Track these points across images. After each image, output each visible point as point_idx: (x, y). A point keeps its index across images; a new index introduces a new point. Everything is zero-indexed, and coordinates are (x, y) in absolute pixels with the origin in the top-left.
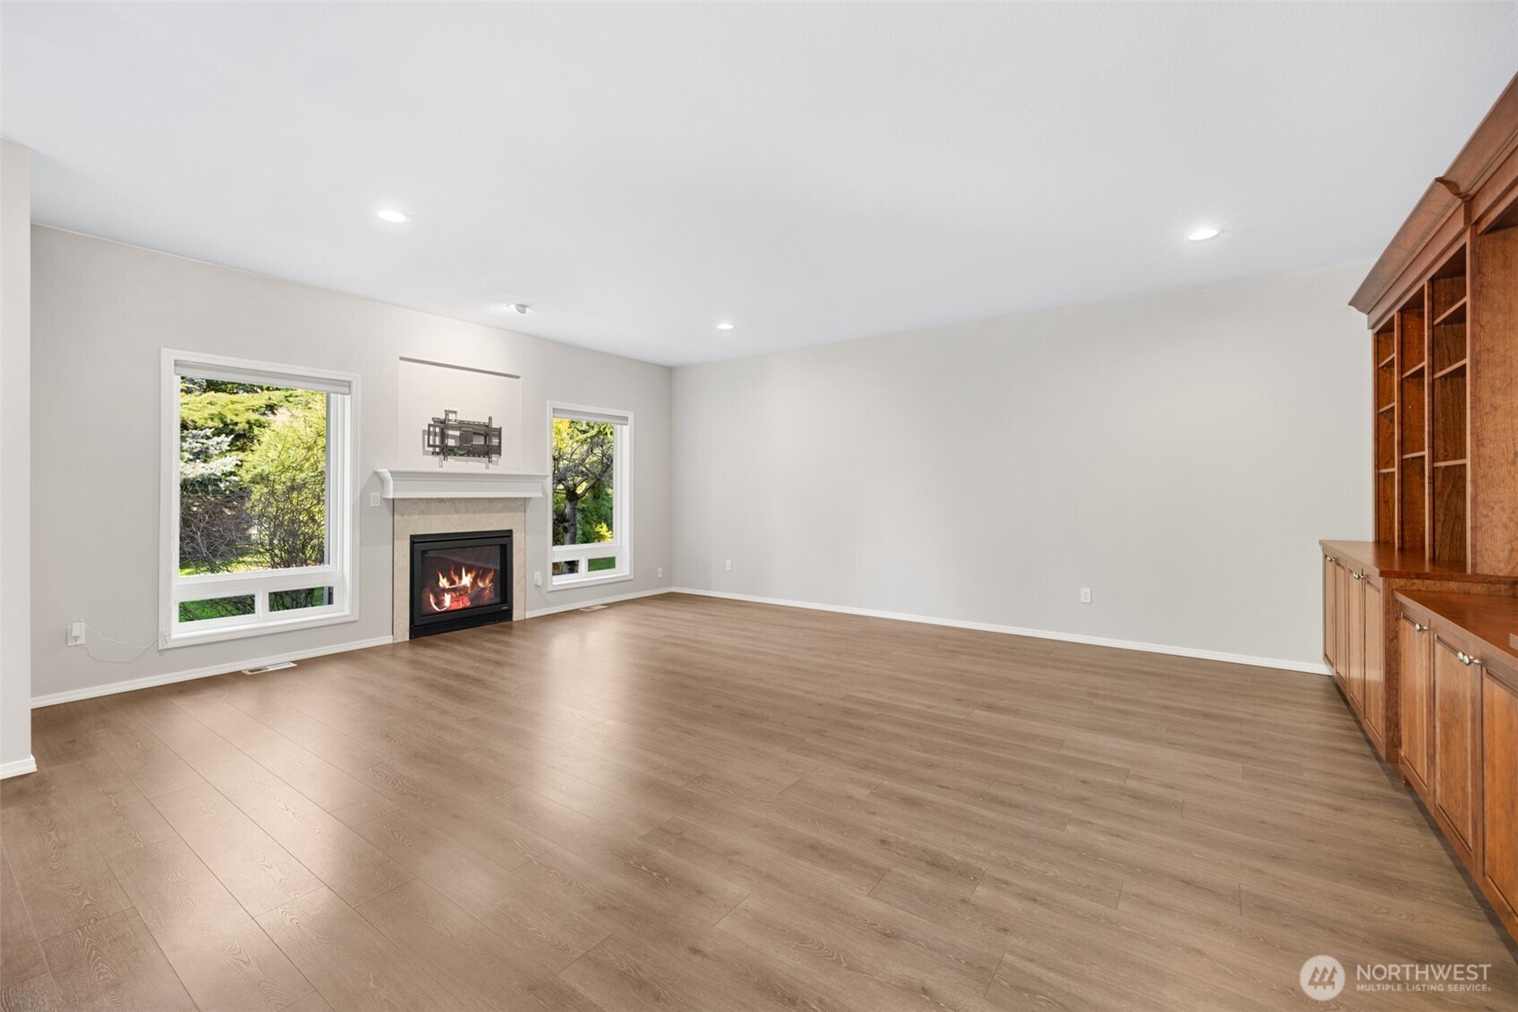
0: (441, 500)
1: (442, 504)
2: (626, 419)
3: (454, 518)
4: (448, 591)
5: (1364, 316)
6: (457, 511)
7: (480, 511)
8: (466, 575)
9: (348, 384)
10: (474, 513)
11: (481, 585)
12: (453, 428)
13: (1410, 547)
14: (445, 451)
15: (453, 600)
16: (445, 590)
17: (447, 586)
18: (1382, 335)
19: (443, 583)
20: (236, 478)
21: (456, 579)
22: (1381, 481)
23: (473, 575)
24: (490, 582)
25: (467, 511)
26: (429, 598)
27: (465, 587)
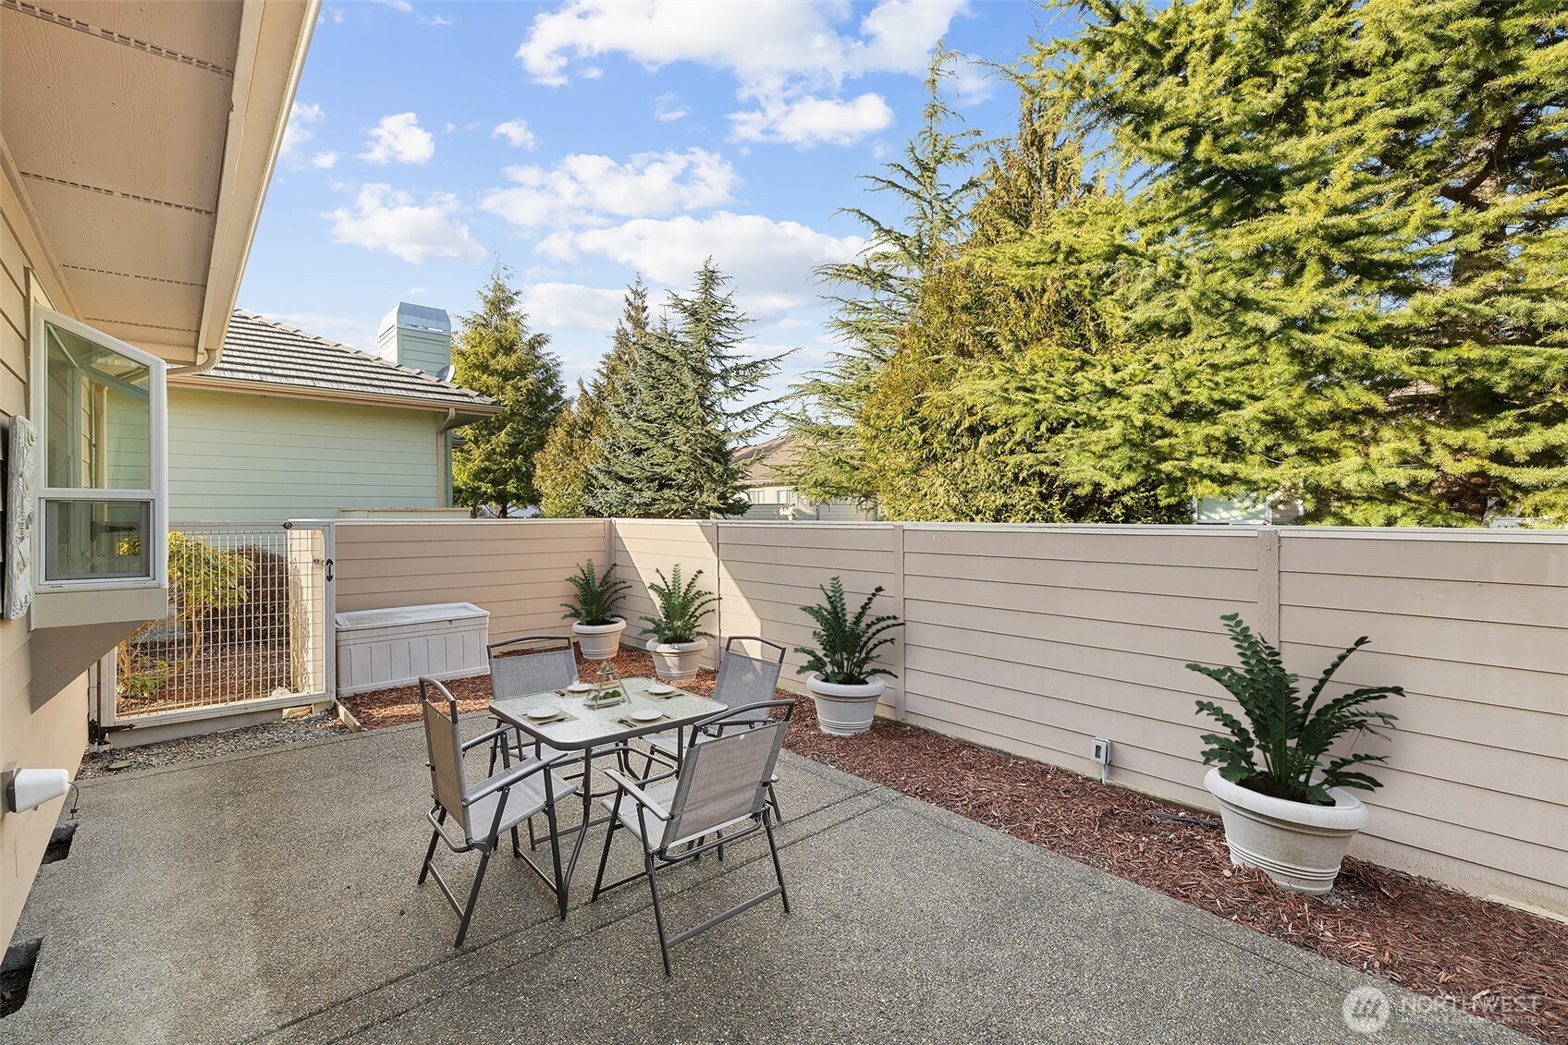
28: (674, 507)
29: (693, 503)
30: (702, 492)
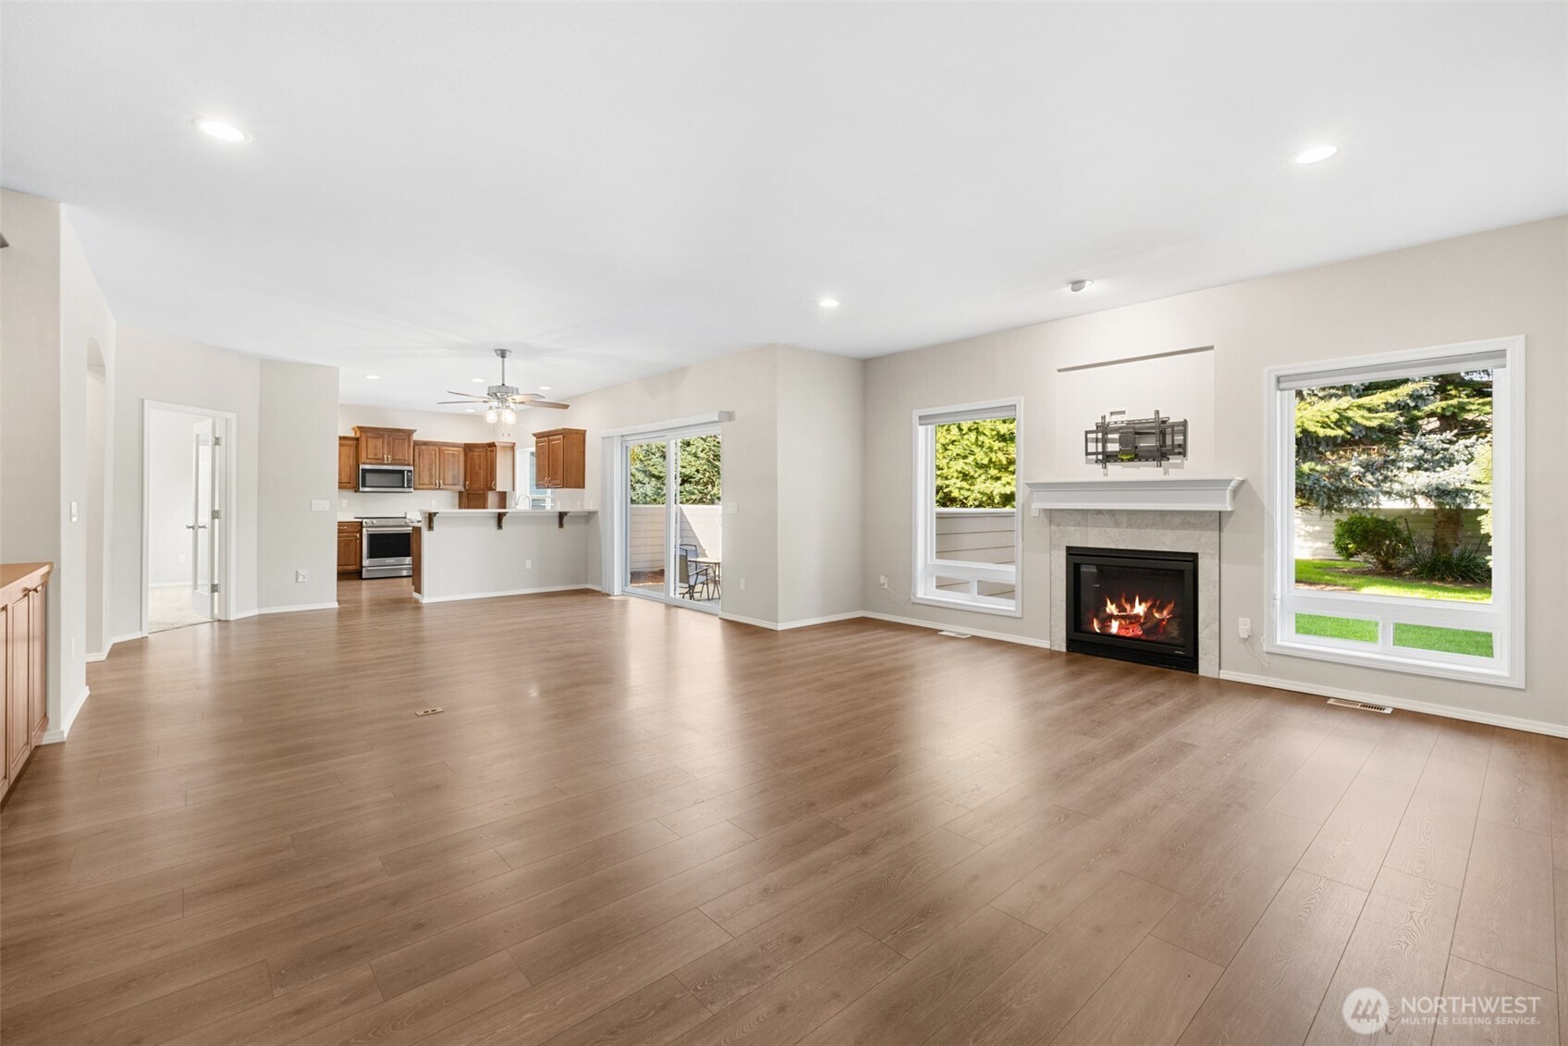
0: (1099, 512)
1: (1100, 516)
3: (1114, 532)
4: (1116, 618)
6: (1117, 525)
7: (1147, 526)
8: (1140, 604)
10: (1140, 528)
11: (1157, 615)
12: (1114, 431)
14: (1108, 458)
15: (1120, 627)
16: (1111, 617)
17: (1116, 613)
19: (1111, 608)
21: (1128, 607)
23: (1149, 605)
24: (1168, 614)
25: (1130, 525)
26: (1093, 623)
27: (1137, 616)
28: (693, 497)
29: (706, 494)
30: (713, 486)
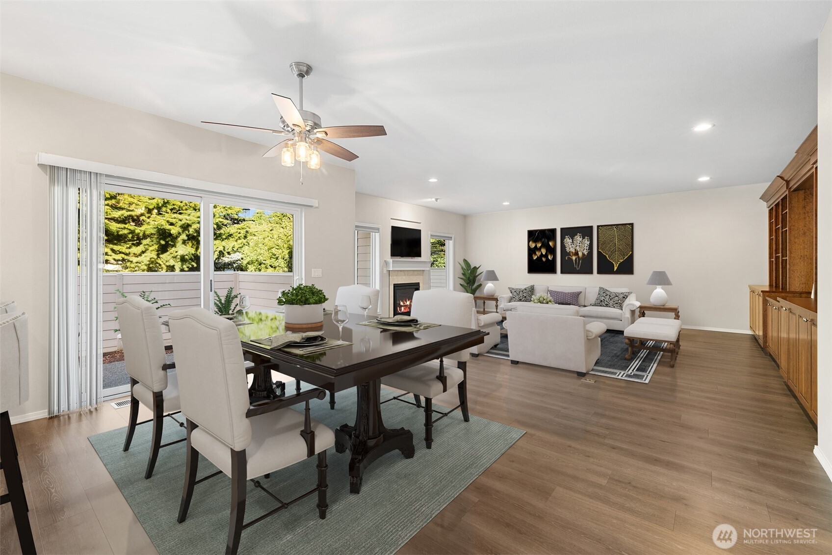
0: (401, 271)
1: (401, 273)
2: (451, 238)
3: (404, 278)
4: (403, 306)
5: (766, 203)
6: (405, 275)
8: (408, 301)
9: (378, 229)
10: (410, 276)
13: (777, 286)
15: (404, 309)
18: (771, 211)
19: (402, 303)
20: (240, 262)
21: (405, 302)
22: (771, 263)
23: (410, 300)
25: (408, 275)
26: (398, 308)
27: (407, 305)
